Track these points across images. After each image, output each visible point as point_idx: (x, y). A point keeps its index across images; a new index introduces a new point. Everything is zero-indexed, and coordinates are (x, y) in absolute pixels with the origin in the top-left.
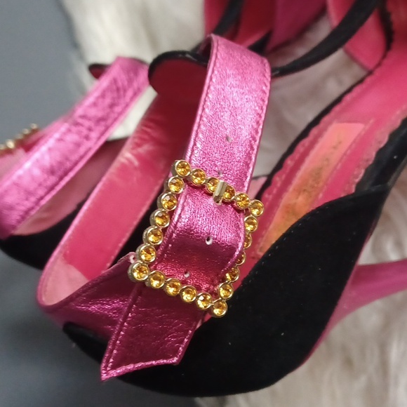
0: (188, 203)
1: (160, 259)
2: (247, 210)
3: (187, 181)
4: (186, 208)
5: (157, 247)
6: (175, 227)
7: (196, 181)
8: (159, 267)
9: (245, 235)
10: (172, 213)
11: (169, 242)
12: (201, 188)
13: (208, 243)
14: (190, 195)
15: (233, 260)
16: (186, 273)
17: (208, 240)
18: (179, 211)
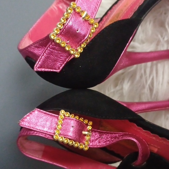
0: (73, 17)
1: (61, 34)
2: (93, 24)
3: (74, 9)
4: (72, 19)
5: (60, 29)
6: (68, 24)
7: (77, 10)
8: (60, 36)
9: (90, 32)
10: (67, 19)
11: (65, 28)
12: (79, 13)
13: (77, 32)
14: (74, 14)
15: (84, 40)
16: (68, 41)
17: (77, 31)
18: (70, 19)
